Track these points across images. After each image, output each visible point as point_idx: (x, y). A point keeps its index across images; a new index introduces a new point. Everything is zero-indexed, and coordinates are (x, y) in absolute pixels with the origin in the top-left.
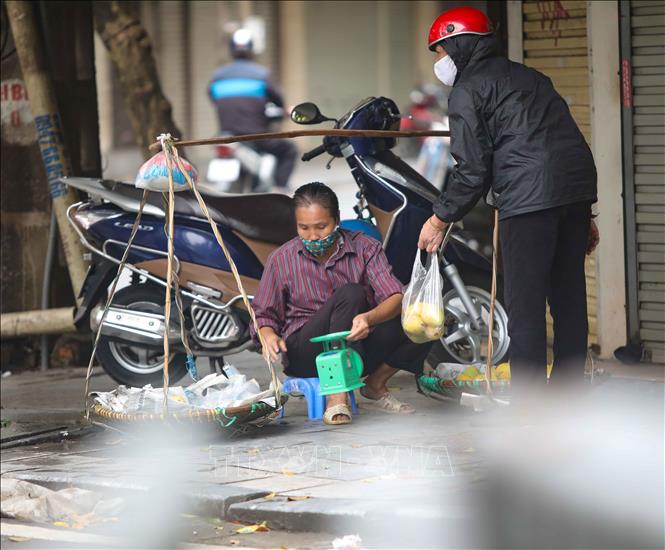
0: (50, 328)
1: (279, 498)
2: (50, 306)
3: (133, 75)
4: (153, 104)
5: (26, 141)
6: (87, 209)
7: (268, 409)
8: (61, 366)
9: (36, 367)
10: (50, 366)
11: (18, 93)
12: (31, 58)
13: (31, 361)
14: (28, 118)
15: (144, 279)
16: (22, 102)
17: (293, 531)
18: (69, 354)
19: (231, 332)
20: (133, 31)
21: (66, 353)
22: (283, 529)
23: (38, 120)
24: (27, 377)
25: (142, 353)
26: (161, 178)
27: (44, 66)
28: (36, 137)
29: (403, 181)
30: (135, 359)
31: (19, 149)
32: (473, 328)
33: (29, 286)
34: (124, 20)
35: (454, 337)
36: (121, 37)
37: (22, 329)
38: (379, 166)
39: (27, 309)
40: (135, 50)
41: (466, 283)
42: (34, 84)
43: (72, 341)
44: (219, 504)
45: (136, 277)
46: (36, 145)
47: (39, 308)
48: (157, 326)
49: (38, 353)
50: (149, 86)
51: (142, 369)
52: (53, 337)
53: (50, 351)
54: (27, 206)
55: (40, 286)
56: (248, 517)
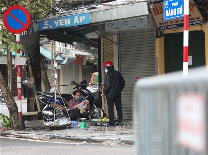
0: (34, 114)
1: (73, 137)
2: (34, 111)
3: (45, 79)
4: (47, 83)
5: (31, 87)
6: (41, 96)
7: (70, 125)
8: (36, 120)
9: (32, 120)
10: (34, 120)
11: (30, 80)
12: (32, 75)
13: (31, 119)
14: (31, 84)
15: (49, 106)
16: (31, 81)
17: (75, 141)
18: (37, 118)
19: (62, 114)
20: (44, 72)
21: (36, 118)
22: (74, 141)
23: (33, 84)
24: (31, 121)
25: (49, 117)
26: (54, 91)
27: (34, 76)
28: (32, 86)
29: (88, 92)
30: (48, 118)
31: (30, 88)
32: (98, 114)
33: (31, 108)
34: (43, 71)
35: (95, 115)
36: (43, 73)
37: (30, 114)
38: (84, 90)
39: (31, 112)
40: (45, 75)
41: (97, 107)
42: (32, 79)
43: (37, 116)
44: (64, 137)
45: (48, 106)
46: (32, 88)
47: (33, 111)
48: (52, 113)
49: (32, 118)
50: (47, 80)
51: (49, 120)
52: (35, 116)
53: (34, 118)
54: (31, 97)
55: (33, 108)
56: (68, 139)
